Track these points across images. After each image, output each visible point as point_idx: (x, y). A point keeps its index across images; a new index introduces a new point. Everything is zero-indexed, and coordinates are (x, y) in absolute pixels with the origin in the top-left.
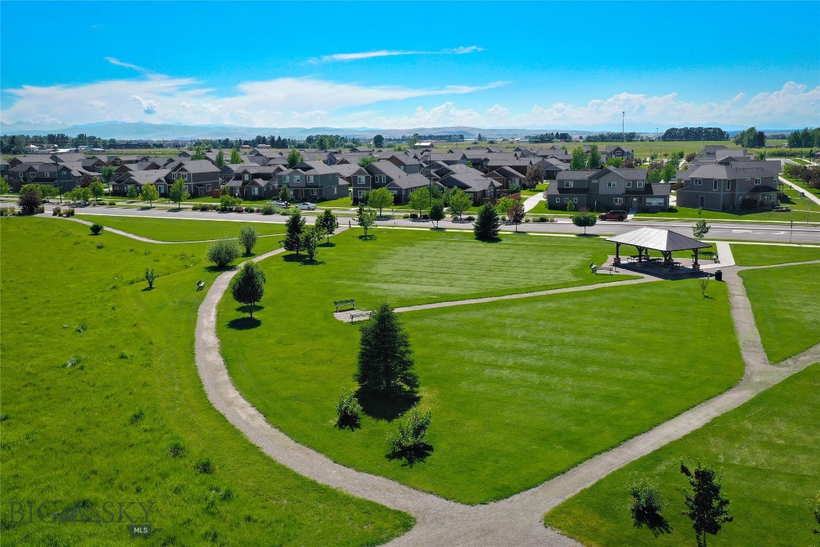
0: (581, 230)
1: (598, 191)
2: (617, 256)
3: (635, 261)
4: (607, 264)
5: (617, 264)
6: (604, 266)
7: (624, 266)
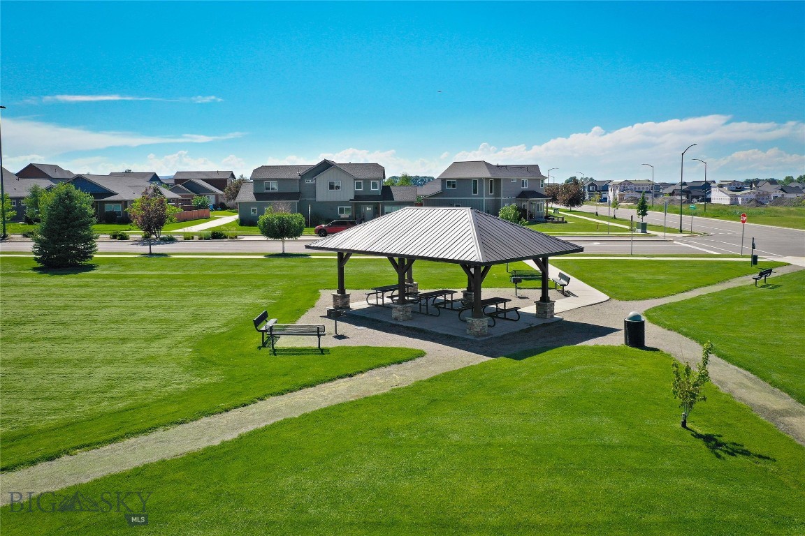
0: (276, 246)
1: (315, 197)
2: (341, 289)
3: (388, 301)
4: (312, 317)
5: (341, 312)
6: (303, 321)
7: (359, 318)
